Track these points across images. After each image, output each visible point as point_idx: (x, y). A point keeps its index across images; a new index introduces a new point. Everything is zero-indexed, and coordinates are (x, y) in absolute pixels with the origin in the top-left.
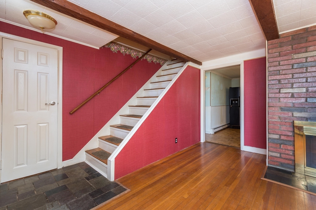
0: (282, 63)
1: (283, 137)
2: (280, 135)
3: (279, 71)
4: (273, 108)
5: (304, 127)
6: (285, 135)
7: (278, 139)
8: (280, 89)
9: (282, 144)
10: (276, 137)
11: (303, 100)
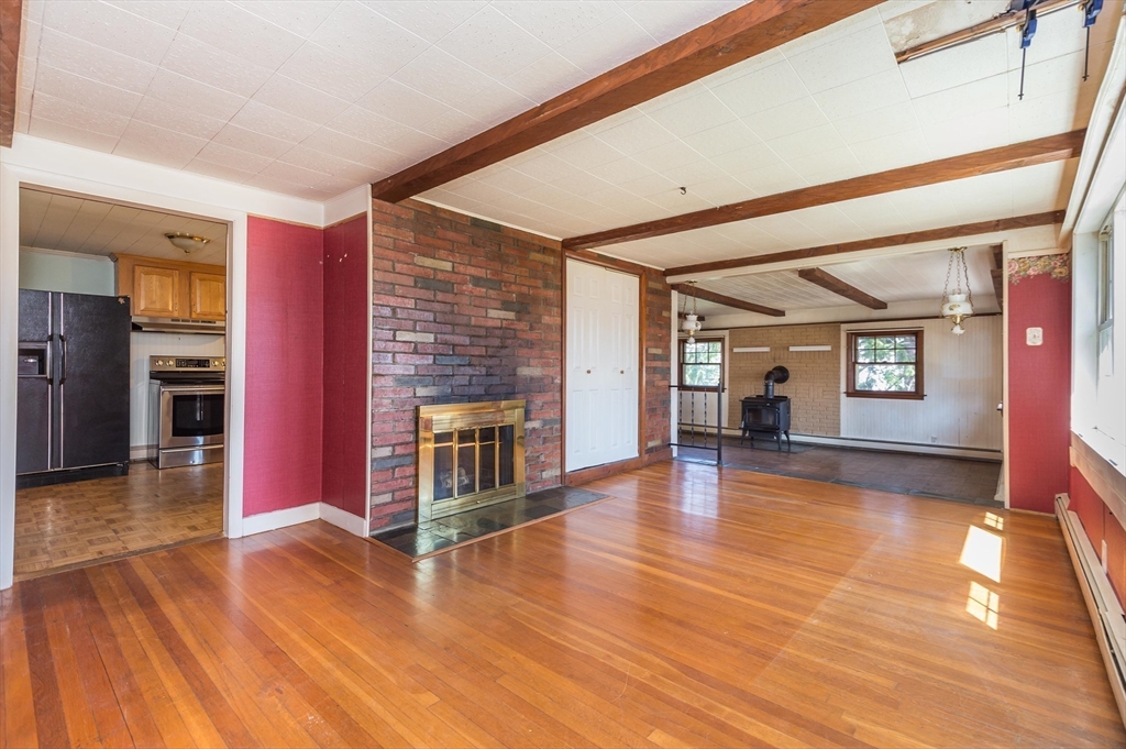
0: (399, 267)
1: (399, 450)
2: (394, 446)
3: (394, 285)
4: (383, 379)
5: (434, 418)
6: (401, 444)
7: (389, 457)
8: (395, 331)
9: (396, 467)
10: (386, 452)
11: (430, 360)
